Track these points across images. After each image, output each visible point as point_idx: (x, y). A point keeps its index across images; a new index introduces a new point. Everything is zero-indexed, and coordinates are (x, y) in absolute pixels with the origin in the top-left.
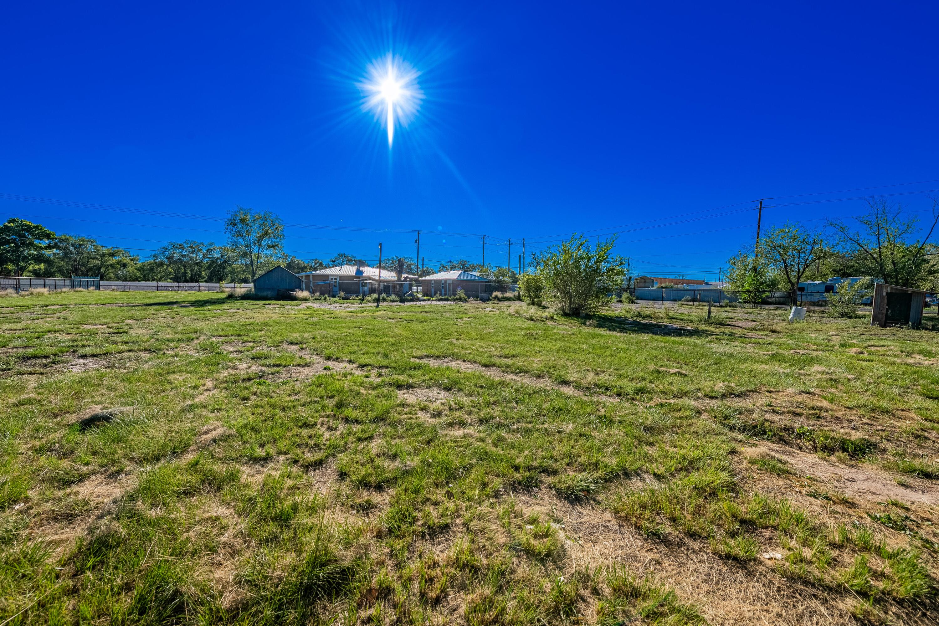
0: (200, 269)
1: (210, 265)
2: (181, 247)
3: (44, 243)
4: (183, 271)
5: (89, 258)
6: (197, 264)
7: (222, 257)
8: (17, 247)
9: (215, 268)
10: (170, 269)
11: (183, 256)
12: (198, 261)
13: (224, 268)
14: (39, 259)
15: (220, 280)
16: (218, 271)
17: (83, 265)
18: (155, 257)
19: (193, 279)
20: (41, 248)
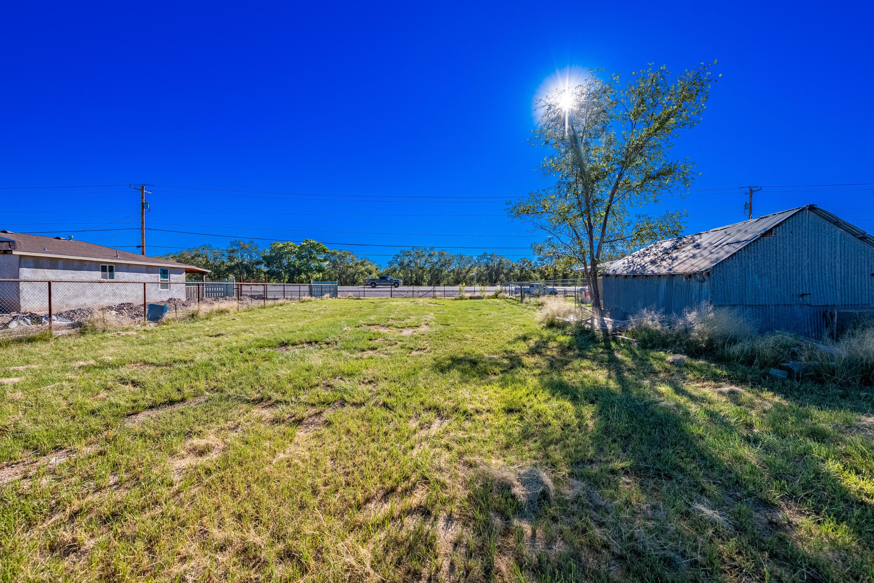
0: (423, 273)
1: (431, 269)
2: (408, 254)
3: (321, 257)
4: (410, 275)
5: (348, 267)
6: (421, 268)
7: (440, 261)
8: (308, 261)
9: (434, 272)
10: (401, 275)
11: (410, 262)
12: (422, 266)
13: (442, 271)
14: (320, 270)
15: (438, 284)
16: (437, 275)
17: (344, 273)
18: (391, 263)
19: (418, 283)
20: (321, 261)
